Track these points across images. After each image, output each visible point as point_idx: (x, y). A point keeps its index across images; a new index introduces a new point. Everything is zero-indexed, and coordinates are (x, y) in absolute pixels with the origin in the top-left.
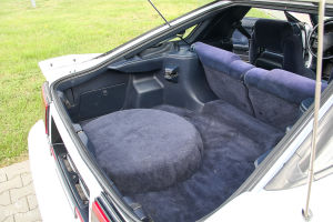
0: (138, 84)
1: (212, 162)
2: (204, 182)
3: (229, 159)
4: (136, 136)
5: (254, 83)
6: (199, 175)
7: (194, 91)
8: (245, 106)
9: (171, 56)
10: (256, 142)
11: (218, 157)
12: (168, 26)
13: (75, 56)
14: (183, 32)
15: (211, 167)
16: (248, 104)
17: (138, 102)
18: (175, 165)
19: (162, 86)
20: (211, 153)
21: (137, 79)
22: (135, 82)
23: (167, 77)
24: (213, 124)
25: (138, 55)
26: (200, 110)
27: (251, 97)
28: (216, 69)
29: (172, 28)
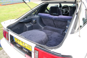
0: (27, 25)
1: (51, 38)
2: (51, 43)
3: (54, 37)
4: (31, 36)
5: (55, 19)
6: (49, 42)
7: (41, 25)
8: (53, 25)
9: (34, 17)
10: (58, 32)
11: (51, 37)
12: (32, 10)
13: (10, 20)
14: (35, 11)
15: (51, 40)
16: (54, 25)
17: (27, 29)
18: (44, 40)
19: (32, 25)
20: (50, 37)
21: (26, 24)
22: (26, 25)
23: (34, 22)
24: (47, 31)
25: (26, 18)
26: (43, 29)
27: (55, 23)
28: (45, 18)
29: (33, 10)
